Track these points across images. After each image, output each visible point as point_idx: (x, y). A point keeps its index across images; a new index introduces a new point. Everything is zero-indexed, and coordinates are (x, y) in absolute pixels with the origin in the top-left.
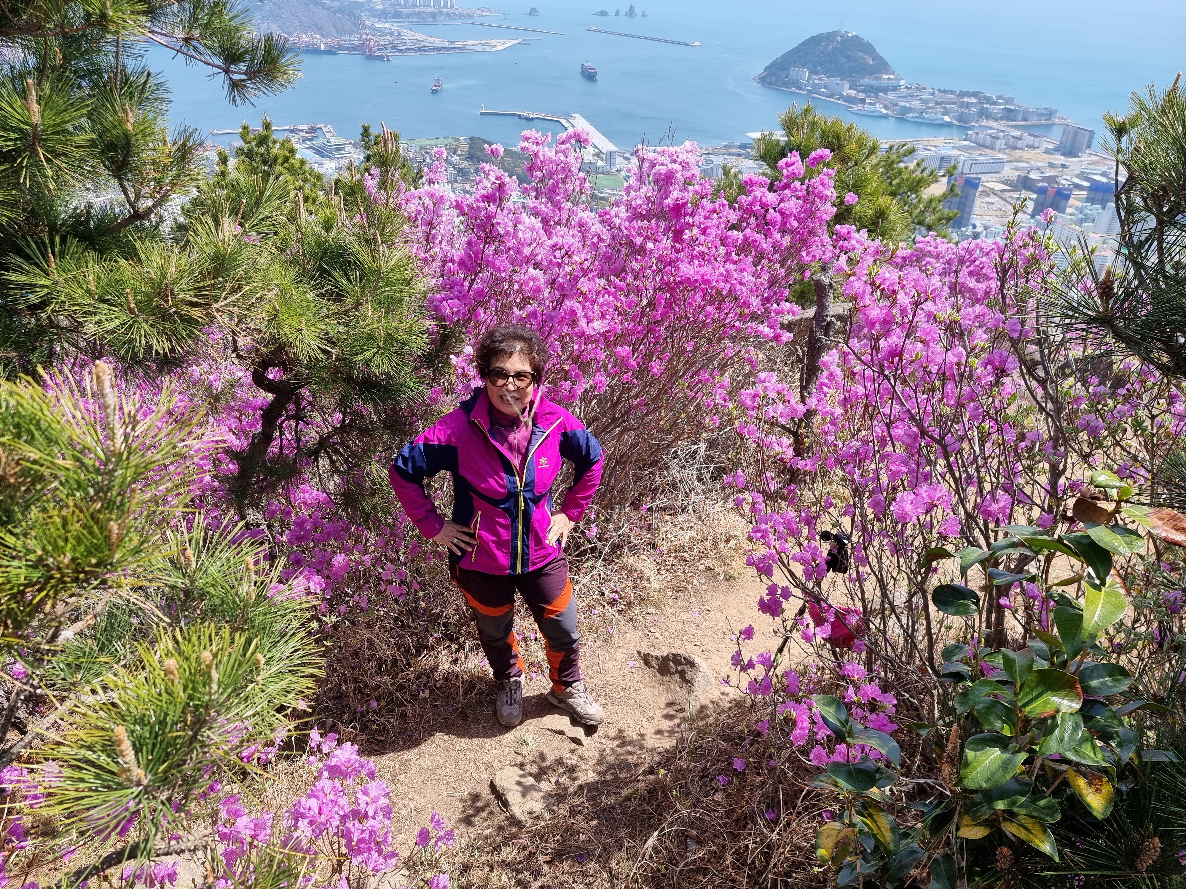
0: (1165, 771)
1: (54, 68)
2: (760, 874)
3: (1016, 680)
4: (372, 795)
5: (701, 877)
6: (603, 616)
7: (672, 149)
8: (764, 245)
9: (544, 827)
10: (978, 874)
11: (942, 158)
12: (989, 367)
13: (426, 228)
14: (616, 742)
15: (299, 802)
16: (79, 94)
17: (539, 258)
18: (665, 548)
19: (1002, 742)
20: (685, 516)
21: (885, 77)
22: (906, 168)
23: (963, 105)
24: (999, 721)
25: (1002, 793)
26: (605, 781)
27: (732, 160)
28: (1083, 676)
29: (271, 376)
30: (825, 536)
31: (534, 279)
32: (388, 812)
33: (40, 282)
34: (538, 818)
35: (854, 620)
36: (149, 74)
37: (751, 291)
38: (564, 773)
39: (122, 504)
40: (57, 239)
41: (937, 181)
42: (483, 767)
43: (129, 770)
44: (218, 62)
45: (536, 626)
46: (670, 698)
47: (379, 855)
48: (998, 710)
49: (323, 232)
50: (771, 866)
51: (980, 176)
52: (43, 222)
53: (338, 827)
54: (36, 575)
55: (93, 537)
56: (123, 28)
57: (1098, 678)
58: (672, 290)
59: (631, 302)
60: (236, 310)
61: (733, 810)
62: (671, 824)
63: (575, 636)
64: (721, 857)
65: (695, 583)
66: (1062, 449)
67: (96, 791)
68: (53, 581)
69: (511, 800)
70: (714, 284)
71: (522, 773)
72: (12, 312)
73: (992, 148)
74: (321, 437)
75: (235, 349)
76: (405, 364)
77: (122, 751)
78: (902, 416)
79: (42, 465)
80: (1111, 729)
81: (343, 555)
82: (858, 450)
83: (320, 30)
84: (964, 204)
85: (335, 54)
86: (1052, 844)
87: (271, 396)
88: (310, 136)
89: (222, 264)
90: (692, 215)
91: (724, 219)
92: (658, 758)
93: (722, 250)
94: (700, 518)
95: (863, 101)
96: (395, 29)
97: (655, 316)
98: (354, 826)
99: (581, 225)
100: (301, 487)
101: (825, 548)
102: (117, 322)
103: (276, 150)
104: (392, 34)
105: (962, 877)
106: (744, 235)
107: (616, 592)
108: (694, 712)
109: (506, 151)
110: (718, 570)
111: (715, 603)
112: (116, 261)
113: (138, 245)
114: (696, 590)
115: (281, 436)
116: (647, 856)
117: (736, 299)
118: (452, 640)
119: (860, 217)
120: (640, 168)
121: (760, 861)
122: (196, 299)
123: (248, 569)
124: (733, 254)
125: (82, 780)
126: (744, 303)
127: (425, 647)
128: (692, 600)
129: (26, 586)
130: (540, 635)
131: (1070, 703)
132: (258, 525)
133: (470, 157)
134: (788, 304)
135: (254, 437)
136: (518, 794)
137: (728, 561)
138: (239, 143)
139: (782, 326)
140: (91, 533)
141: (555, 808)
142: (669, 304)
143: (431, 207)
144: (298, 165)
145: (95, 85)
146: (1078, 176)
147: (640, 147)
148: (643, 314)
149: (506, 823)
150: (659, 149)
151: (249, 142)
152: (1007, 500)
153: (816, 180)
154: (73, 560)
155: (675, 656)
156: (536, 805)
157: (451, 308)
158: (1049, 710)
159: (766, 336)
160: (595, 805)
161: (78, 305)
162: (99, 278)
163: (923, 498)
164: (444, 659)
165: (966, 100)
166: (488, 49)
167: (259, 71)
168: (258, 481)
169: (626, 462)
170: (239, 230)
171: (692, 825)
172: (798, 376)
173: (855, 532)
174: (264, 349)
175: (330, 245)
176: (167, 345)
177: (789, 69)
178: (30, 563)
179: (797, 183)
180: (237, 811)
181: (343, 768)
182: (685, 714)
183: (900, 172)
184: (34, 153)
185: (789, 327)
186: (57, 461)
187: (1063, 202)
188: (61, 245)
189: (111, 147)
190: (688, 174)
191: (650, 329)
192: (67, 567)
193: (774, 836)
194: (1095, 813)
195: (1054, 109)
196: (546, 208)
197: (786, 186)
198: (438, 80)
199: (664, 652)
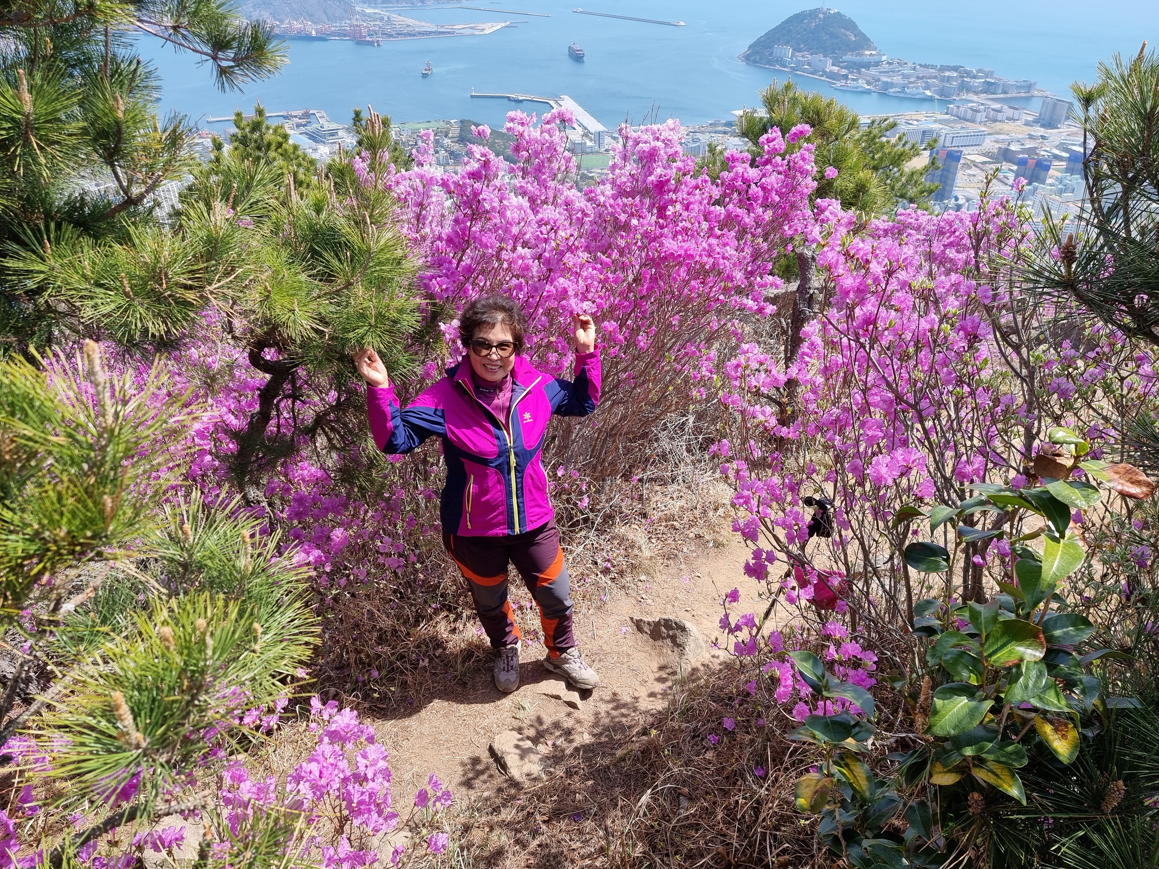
0: (1129, 717)
1: (45, 58)
2: (749, 828)
3: (980, 630)
4: (371, 759)
5: (693, 833)
6: (596, 584)
7: (655, 127)
8: (747, 220)
9: (541, 788)
10: (951, 819)
11: (924, 132)
12: (961, 333)
13: (417, 210)
14: (611, 706)
15: (301, 767)
16: (71, 83)
17: (527, 237)
18: (655, 518)
19: (969, 691)
20: (675, 486)
21: (868, 53)
22: (888, 142)
23: (943, 79)
24: (966, 671)
25: (970, 740)
26: (601, 743)
27: (717, 138)
28: (1047, 627)
29: (268, 357)
30: (809, 501)
31: (523, 258)
32: (387, 775)
33: (37, 268)
34: (535, 779)
35: (836, 582)
36: (138, 63)
37: (735, 265)
38: (561, 736)
39: (115, 479)
40: (52, 225)
41: (918, 154)
42: (482, 732)
43: (128, 734)
44: (207, 49)
45: (530, 595)
46: (662, 661)
47: (380, 816)
48: (965, 660)
49: (314, 214)
50: (760, 820)
51: (961, 149)
52: (38, 209)
53: (338, 790)
54: (33, 548)
55: (88, 510)
56: (112, 17)
57: (1062, 627)
58: (657, 265)
59: (618, 278)
60: (230, 292)
61: (723, 768)
62: (664, 782)
63: (567, 603)
64: (712, 813)
65: (685, 550)
66: (1036, 412)
67: (97, 754)
68: (49, 554)
69: (509, 764)
70: (697, 258)
71: (520, 736)
72: (11, 298)
73: (973, 121)
74: (318, 415)
75: (231, 331)
76: (395, 342)
77: (120, 715)
78: (878, 382)
79: (36, 442)
80: (1074, 677)
81: (342, 529)
82: (838, 418)
83: (311, 16)
84: (946, 177)
85: (326, 40)
86: (1019, 788)
87: (268, 376)
88: (303, 121)
89: (215, 247)
90: (675, 191)
91: (706, 194)
92: (651, 719)
93: (705, 225)
94: (689, 487)
95: (846, 77)
96: (385, 14)
97: (641, 291)
98: (354, 789)
99: (568, 204)
100: (299, 464)
101: (808, 514)
102: (113, 306)
103: (269, 136)
104: (382, 19)
105: (936, 823)
106: (727, 211)
107: (609, 560)
108: (685, 675)
109: (493, 132)
110: (707, 537)
111: (704, 570)
112: (110, 246)
113: (132, 229)
114: (686, 558)
115: (278, 416)
116: (641, 813)
117: (720, 273)
118: (449, 610)
119: (841, 191)
120: (625, 146)
121: (750, 815)
122: (190, 282)
123: (244, 542)
124: (716, 229)
125: (83, 744)
126: (728, 276)
127: (423, 617)
128: (683, 566)
129: (24, 558)
130: (534, 603)
131: (1033, 652)
132: (259, 502)
133: (462, 139)
134: (771, 277)
135: (252, 416)
136: (517, 757)
137: (717, 529)
138: (234, 130)
139: (767, 299)
140: (85, 507)
141: (552, 770)
142: (654, 279)
143: (421, 188)
144: (291, 150)
145: (86, 74)
146: (1057, 147)
147: (623, 125)
148: (630, 289)
149: (505, 785)
150: (643, 127)
151: (243, 129)
152: (981, 462)
153: (797, 155)
154: (69, 532)
155: (667, 621)
156: (533, 766)
157: (440, 286)
158: (1013, 659)
159: (750, 309)
160: (590, 766)
161: (75, 289)
162: (94, 263)
163: (898, 461)
164: (443, 629)
165: (947, 74)
166: (477, 33)
167: (246, 58)
168: (258, 458)
169: (616, 434)
170: (230, 215)
171: (684, 783)
172: (782, 348)
173: (837, 498)
174: (259, 330)
175: (321, 227)
176: (163, 328)
177: (773, 47)
178: (27, 537)
179: (779, 159)
180: (241, 776)
181: (342, 733)
182: (677, 677)
183: (882, 146)
184: (27, 143)
185: (773, 301)
186: (50, 438)
187: (1043, 173)
188: (56, 231)
189: (102, 134)
190: (670, 151)
191: (637, 304)
192: (63, 539)
193: (763, 792)
194: (1061, 758)
195: (1033, 81)
196: (532, 188)
197: (768, 162)
198: (428, 64)
199: (656, 617)
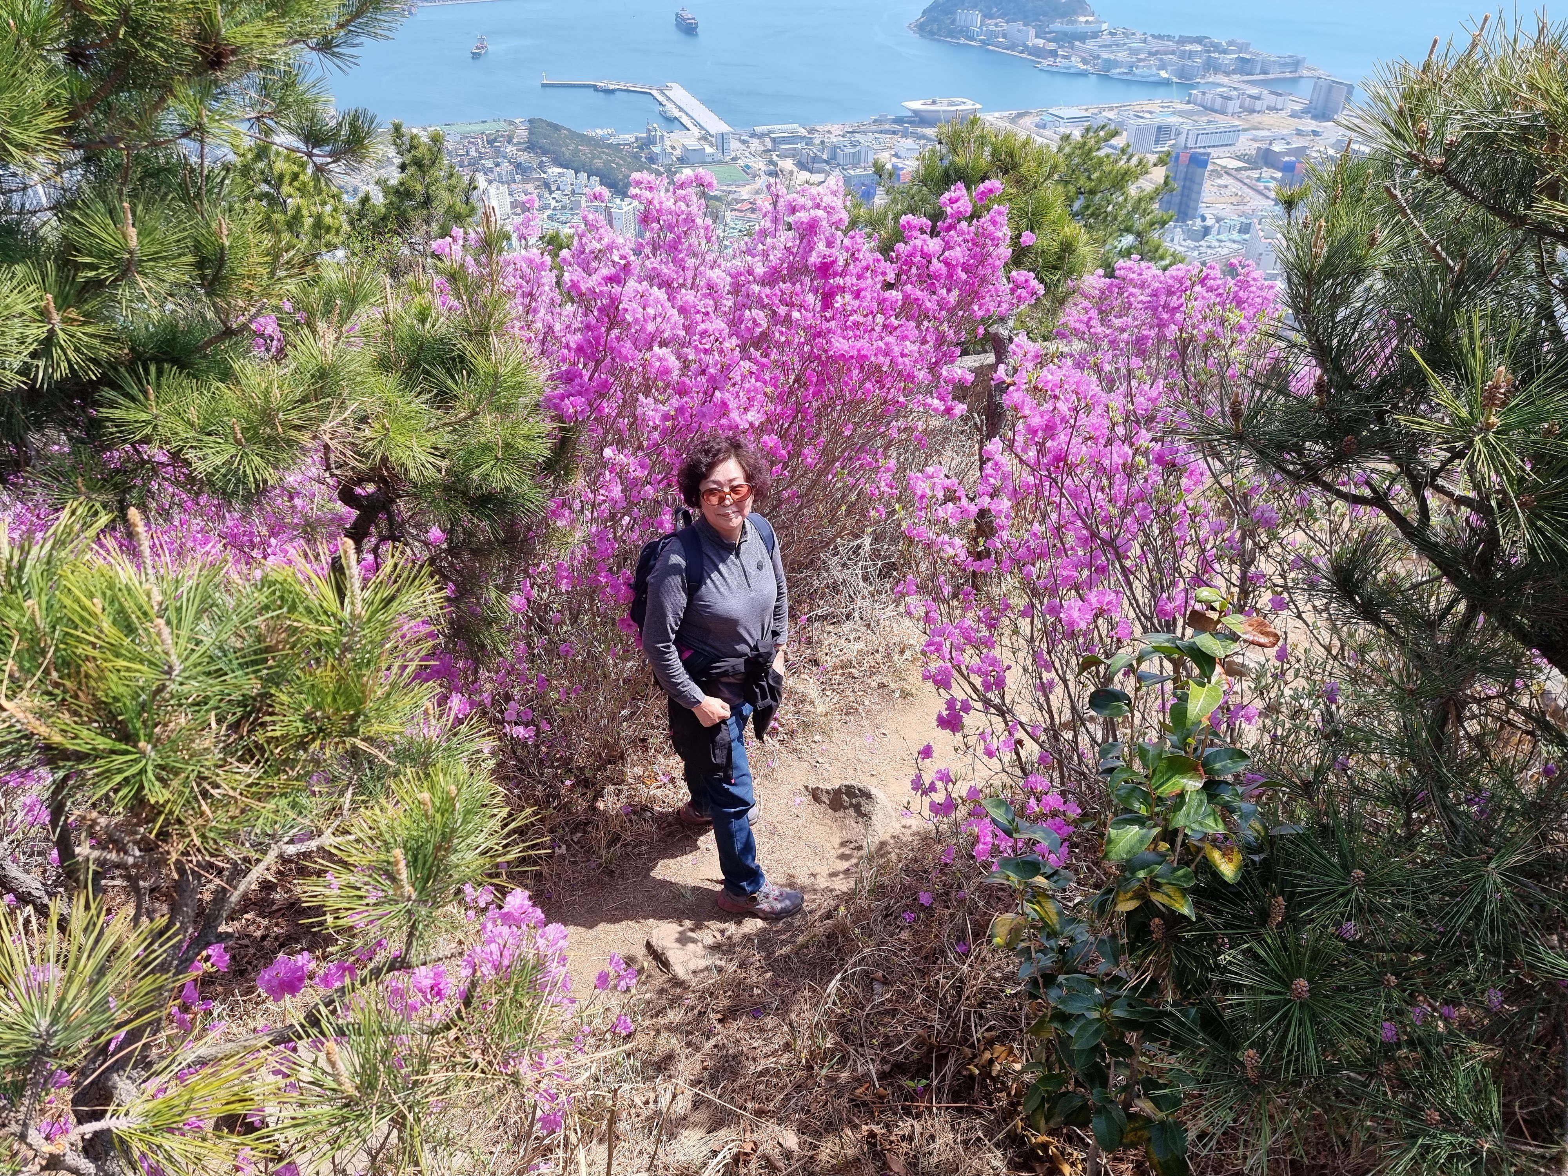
2: (952, 1008)
3: (1150, 767)
5: (890, 1019)
6: (761, 748)
8: (929, 304)
9: (711, 984)
11: (1159, 129)
18: (829, 665)
19: (1140, 821)
20: (851, 625)
21: (1082, 19)
22: (1108, 156)
23: (1183, 55)
24: (1137, 803)
25: (1141, 864)
26: (777, 931)
27: (884, 140)
31: (661, 360)
37: (916, 361)
40: (152, 368)
41: (1147, 173)
42: (636, 926)
44: (300, 145)
46: (845, 835)
48: (1136, 793)
49: (418, 324)
50: (963, 999)
51: (1209, 150)
57: (1221, 761)
61: (921, 947)
62: (855, 965)
64: (909, 997)
65: (867, 703)
69: (672, 960)
70: (872, 359)
71: (683, 929)
73: (1223, 112)
75: (328, 468)
84: (1190, 189)
86: (1190, 907)
87: (359, 511)
90: (843, 274)
91: (880, 276)
92: (835, 901)
93: (880, 317)
94: (868, 626)
95: (1054, 54)
97: (805, 396)
102: (225, 456)
106: (904, 294)
108: (873, 849)
110: (893, 686)
111: (891, 725)
112: (217, 388)
113: (236, 365)
114: (868, 712)
116: (830, 1002)
117: (898, 373)
118: (587, 787)
119: (1043, 252)
120: (775, 205)
121: (952, 996)
122: (302, 422)
124: (892, 320)
126: (908, 376)
127: (555, 797)
128: (865, 722)
131: (1195, 783)
133: (531, 146)
136: (679, 952)
137: (903, 675)
139: (955, 396)
141: (722, 964)
142: (821, 382)
143: (530, 275)
146: (1332, 146)
148: (791, 392)
149: (669, 984)
153: (986, 219)
155: (848, 787)
156: (701, 962)
157: (574, 407)
158: (1178, 790)
159: (936, 410)
160: (768, 957)
162: (200, 407)
163: (1092, 603)
165: (1188, 47)
167: (345, 152)
171: (877, 966)
173: (1035, 636)
174: (362, 466)
175: (428, 340)
177: (955, 13)
179: (964, 224)
182: (863, 852)
183: (1100, 163)
188: (157, 375)
190: (834, 219)
191: (800, 411)
193: (965, 968)
194: (1227, 879)
195: (1300, 57)
196: (667, 270)
197: (951, 228)
198: (481, 40)
199: (835, 784)
